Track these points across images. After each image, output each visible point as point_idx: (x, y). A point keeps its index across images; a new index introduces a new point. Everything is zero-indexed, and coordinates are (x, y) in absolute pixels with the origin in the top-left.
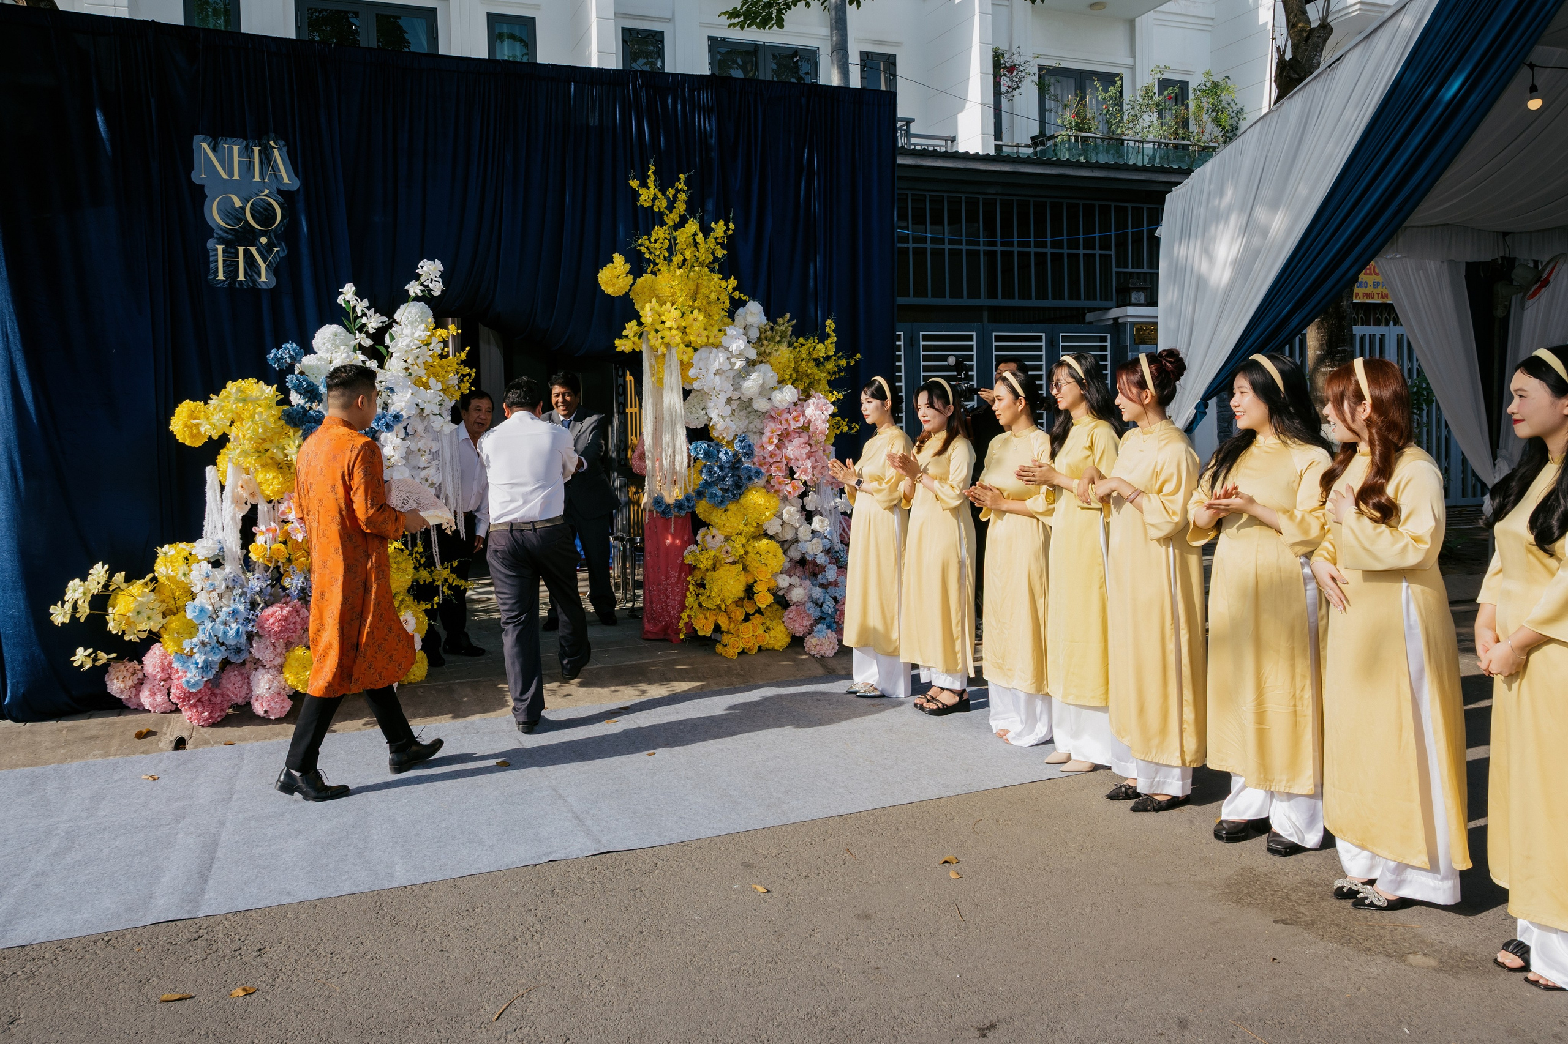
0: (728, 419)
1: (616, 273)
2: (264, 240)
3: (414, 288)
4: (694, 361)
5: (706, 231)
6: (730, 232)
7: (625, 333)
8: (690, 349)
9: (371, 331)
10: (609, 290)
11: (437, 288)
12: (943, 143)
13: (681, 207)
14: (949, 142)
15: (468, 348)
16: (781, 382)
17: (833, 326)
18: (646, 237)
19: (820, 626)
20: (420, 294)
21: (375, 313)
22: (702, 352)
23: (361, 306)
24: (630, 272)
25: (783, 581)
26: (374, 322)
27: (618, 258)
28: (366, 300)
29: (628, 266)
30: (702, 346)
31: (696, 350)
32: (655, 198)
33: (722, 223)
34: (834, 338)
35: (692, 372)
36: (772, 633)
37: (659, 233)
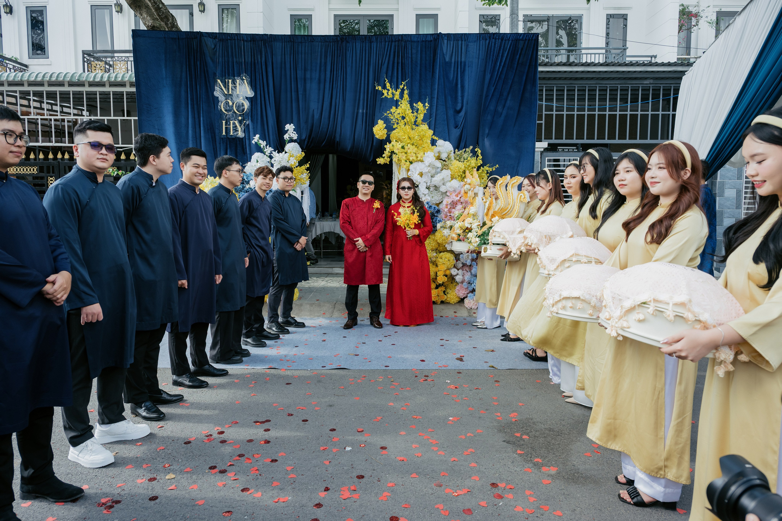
0: (427, 195)
1: (379, 129)
2: (240, 118)
3: (286, 137)
4: (410, 168)
5: (412, 107)
6: (427, 108)
7: (383, 156)
8: (408, 163)
9: (269, 155)
10: (377, 136)
11: (295, 137)
12: (649, 59)
13: (406, 96)
14: (653, 58)
15: (309, 162)
16: (452, 178)
17: (480, 151)
18: (388, 112)
19: (470, 294)
20: (289, 139)
21: (270, 147)
22: (415, 164)
23: (263, 144)
24: (386, 128)
25: (454, 272)
26: (269, 150)
27: (380, 122)
28: (265, 142)
29: (385, 125)
30: (416, 161)
31: (411, 163)
32: (393, 94)
33: (419, 103)
34: (481, 157)
35: (409, 173)
36: (449, 295)
37: (393, 109)
